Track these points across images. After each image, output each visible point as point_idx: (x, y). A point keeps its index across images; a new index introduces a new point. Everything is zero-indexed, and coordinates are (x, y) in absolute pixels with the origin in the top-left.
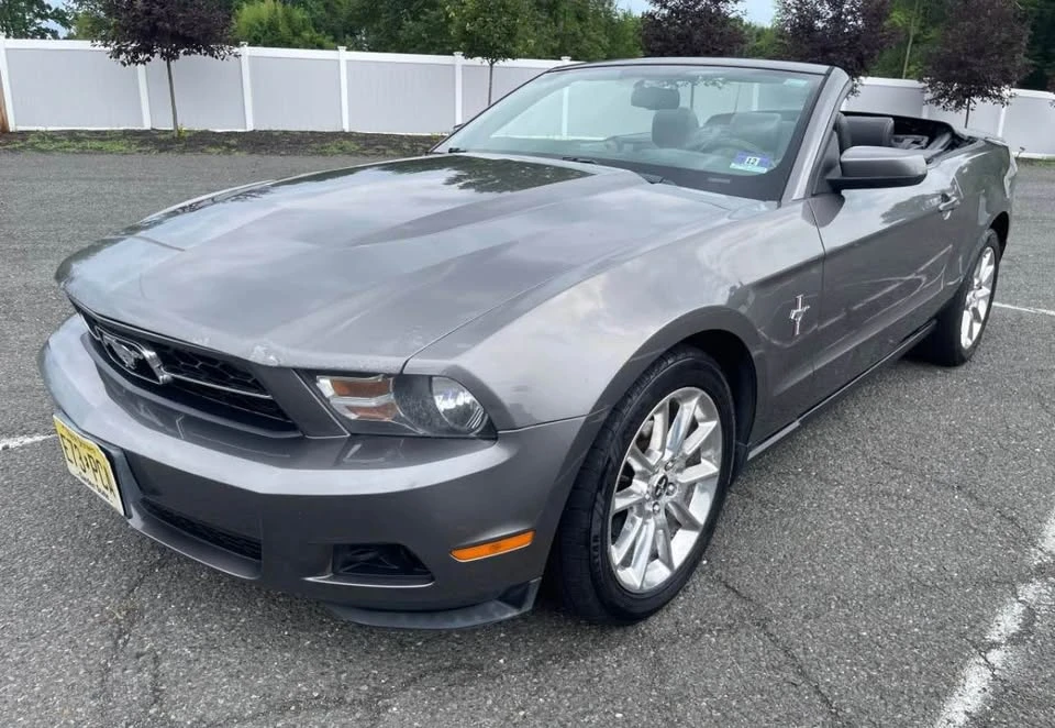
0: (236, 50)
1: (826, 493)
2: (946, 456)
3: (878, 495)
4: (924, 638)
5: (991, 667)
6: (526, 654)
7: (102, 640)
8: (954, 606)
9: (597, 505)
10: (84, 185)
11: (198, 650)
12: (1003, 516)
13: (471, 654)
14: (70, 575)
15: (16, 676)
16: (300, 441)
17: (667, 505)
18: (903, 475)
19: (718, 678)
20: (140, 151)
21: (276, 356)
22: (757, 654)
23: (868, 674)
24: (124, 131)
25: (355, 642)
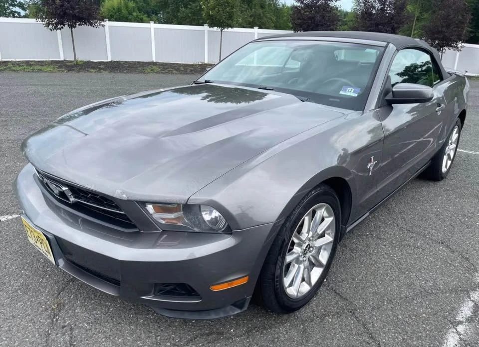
0: (103, 23)
1: (381, 245)
2: (436, 227)
3: (405, 246)
4: (428, 319)
5: (459, 334)
6: (243, 327)
7: (46, 319)
8: (441, 303)
9: (278, 262)
10: (33, 88)
11: (91, 324)
12: (462, 257)
13: (218, 327)
14: (30, 286)
15: (7, 338)
16: (138, 233)
17: (309, 257)
18: (416, 236)
19: (333, 340)
20: (59, 71)
21: (126, 195)
22: (351, 328)
23: (402, 337)
24: (52, 61)
25: (164, 320)
